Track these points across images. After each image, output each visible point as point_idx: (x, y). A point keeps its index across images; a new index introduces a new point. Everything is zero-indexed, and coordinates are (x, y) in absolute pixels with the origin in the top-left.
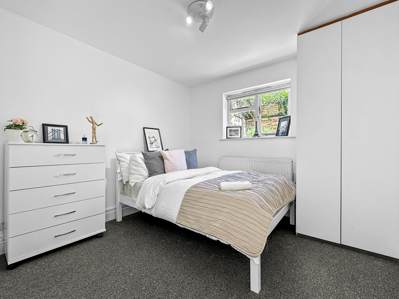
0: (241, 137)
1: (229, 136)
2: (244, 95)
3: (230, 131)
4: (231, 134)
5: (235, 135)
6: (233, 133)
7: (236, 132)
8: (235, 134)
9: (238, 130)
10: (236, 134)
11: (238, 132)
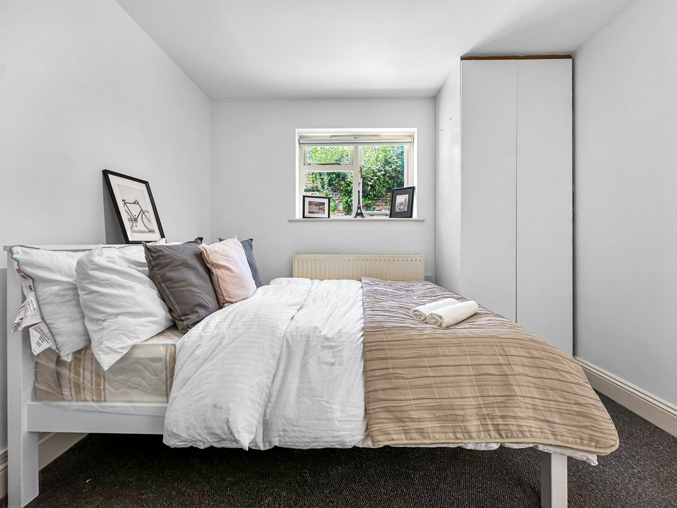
0: (329, 217)
1: (307, 214)
2: (334, 140)
3: (310, 203)
4: (312, 210)
5: (318, 213)
6: (315, 209)
7: (321, 207)
8: (318, 210)
9: (324, 204)
10: (321, 211)
11: (324, 207)
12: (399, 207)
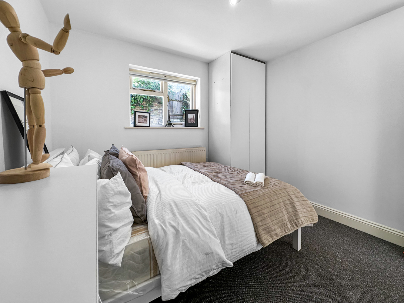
0: (150, 126)
1: (137, 124)
2: (151, 75)
3: (139, 116)
4: (140, 121)
5: (144, 123)
7: (145, 119)
8: (143, 121)
9: (146, 117)
11: (147, 119)
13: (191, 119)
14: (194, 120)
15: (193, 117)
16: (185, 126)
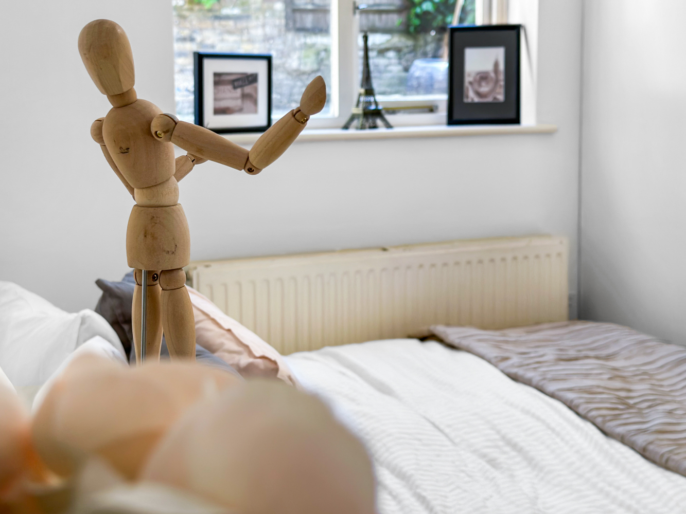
1: (210, 119)
4: (223, 104)
5: (240, 110)
6: (231, 96)
7: (248, 89)
8: (238, 102)
10: (248, 104)
11: (256, 90)
12: (476, 86)
13: (483, 77)
14: (497, 81)
15: (496, 65)
16: (451, 121)
